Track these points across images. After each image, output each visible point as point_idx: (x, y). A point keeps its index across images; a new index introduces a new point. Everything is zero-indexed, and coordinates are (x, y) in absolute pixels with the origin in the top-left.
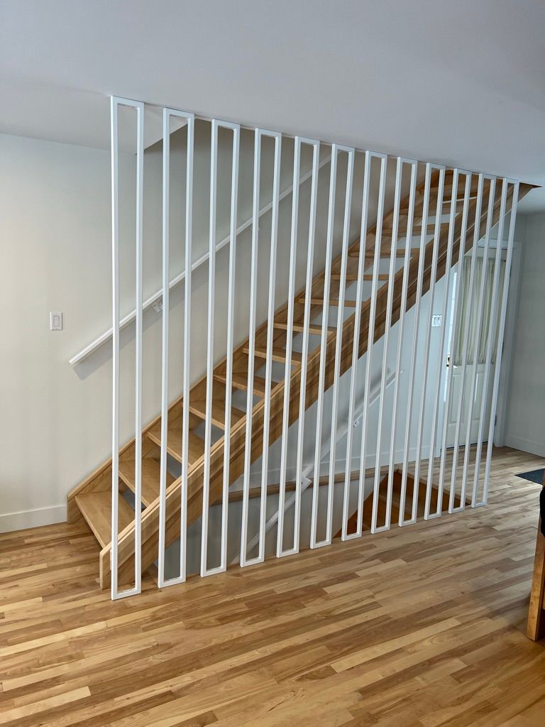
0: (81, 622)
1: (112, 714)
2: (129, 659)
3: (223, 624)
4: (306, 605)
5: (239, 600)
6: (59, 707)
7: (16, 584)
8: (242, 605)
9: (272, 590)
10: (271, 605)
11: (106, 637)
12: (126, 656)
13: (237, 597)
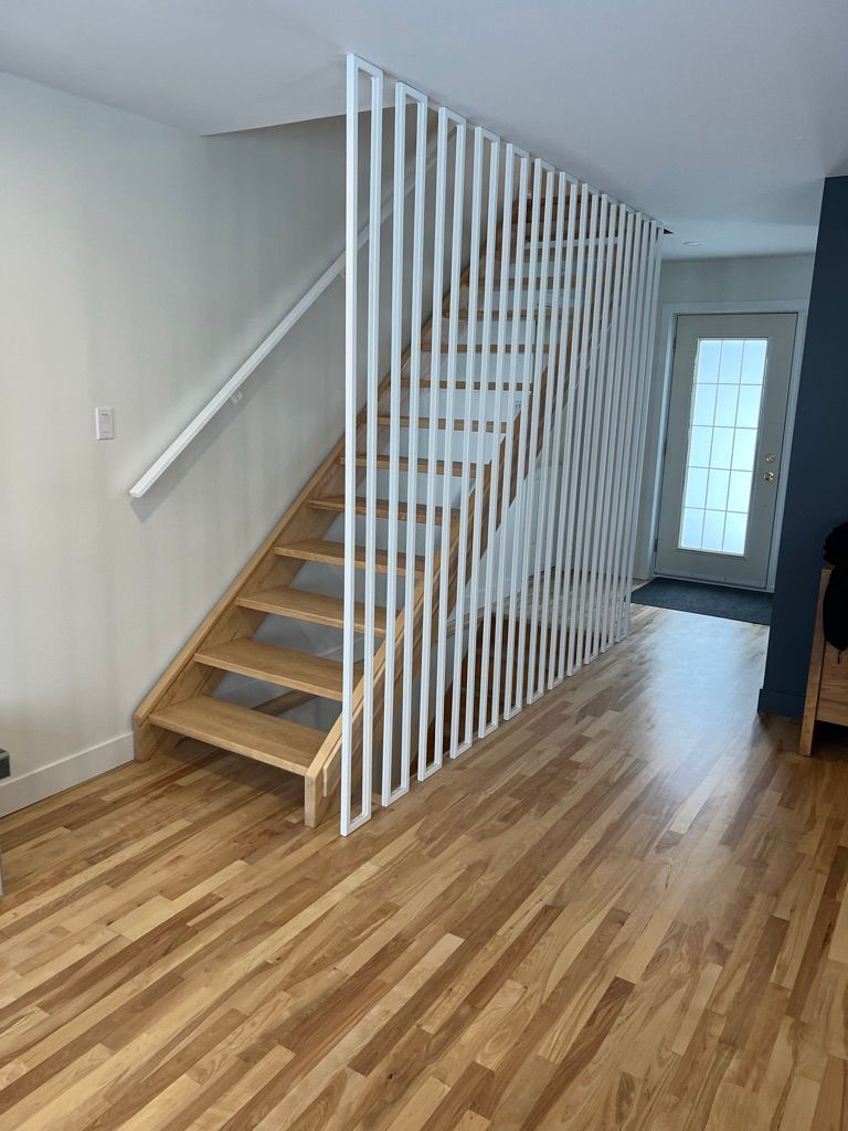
0: (338, 871)
1: (517, 948)
2: (455, 891)
3: (513, 824)
4: (575, 780)
5: (499, 794)
6: (445, 965)
7: (177, 854)
8: (506, 799)
9: (518, 774)
10: (539, 789)
11: (396, 876)
12: (449, 889)
13: (491, 791)
